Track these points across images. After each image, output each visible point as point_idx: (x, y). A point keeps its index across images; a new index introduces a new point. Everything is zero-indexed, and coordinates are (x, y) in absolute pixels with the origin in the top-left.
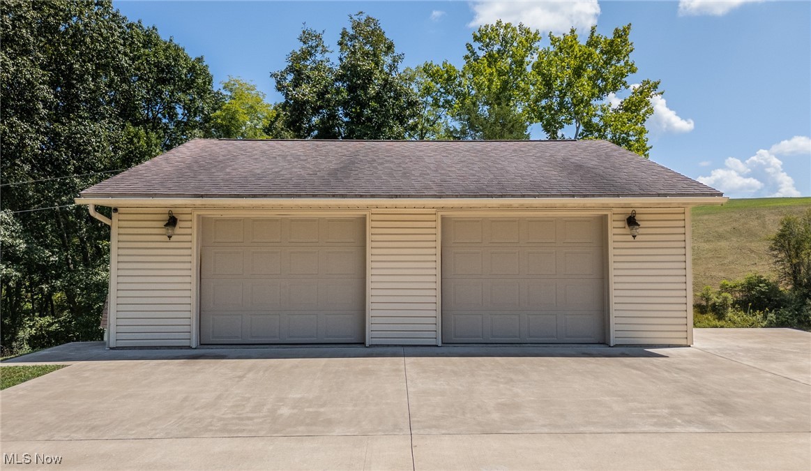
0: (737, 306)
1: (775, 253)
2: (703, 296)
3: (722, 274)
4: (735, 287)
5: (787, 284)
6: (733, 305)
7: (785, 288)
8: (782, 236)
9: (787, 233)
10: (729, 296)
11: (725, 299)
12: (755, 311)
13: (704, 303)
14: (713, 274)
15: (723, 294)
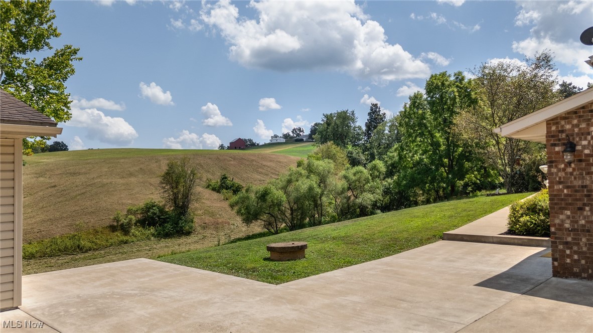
0: (138, 224)
1: (164, 185)
2: (115, 219)
3: (130, 202)
4: (137, 211)
5: (171, 206)
6: (136, 224)
7: (169, 209)
8: (167, 174)
9: (171, 172)
10: (133, 217)
11: (131, 220)
12: (150, 227)
13: (115, 224)
14: (124, 201)
15: (129, 216)
